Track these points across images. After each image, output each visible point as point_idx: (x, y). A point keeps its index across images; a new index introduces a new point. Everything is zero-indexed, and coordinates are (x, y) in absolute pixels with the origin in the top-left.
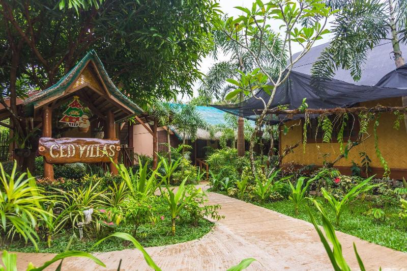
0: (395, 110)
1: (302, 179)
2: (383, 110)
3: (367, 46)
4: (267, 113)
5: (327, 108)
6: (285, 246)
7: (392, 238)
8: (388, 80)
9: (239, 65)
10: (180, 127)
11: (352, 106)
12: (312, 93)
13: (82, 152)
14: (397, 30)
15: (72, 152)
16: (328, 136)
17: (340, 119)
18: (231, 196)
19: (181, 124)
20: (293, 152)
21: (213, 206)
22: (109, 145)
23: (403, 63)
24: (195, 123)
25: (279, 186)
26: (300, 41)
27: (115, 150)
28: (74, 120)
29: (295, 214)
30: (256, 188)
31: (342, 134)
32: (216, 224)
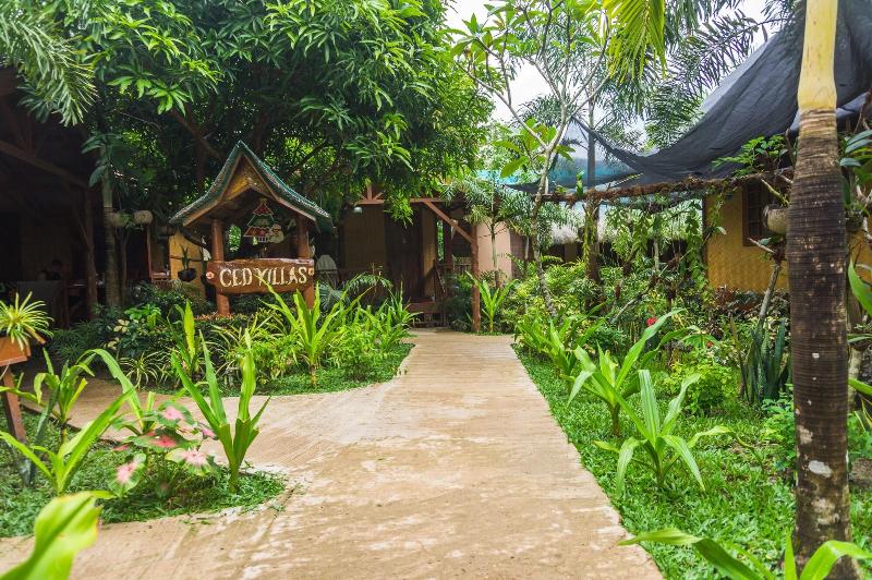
13: (261, 279)
15: (247, 278)
22: (297, 266)
27: (306, 274)
28: (262, 232)
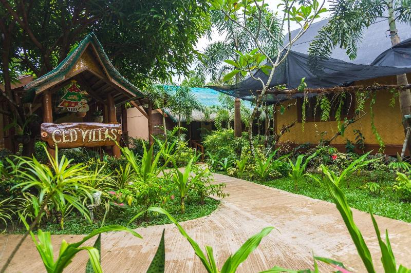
0: (391, 88)
1: (301, 157)
2: (380, 88)
3: (363, 24)
4: (266, 93)
5: (325, 87)
6: (291, 219)
7: (388, 209)
8: (383, 59)
9: (234, 45)
10: (175, 109)
11: (349, 85)
12: (309, 72)
13: (84, 137)
14: (393, 8)
15: (74, 137)
16: (326, 115)
17: (337, 98)
18: (231, 176)
19: (176, 106)
20: (289, 131)
21: (219, 185)
22: (110, 129)
23: (399, 41)
24: (189, 104)
25: (279, 164)
26: (298, 20)
27: (117, 134)
28: (73, 105)
29: (295, 189)
30: (256, 167)
31: (339, 113)
32: (222, 201)
